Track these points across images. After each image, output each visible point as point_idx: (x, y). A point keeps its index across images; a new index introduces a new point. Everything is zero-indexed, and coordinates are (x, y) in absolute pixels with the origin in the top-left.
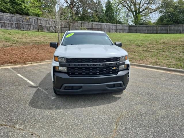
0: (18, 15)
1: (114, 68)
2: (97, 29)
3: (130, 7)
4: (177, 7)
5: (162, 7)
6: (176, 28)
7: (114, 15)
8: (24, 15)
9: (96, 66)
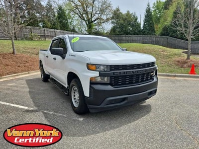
1: (152, 74)
2: (51, 36)
3: (82, 15)
4: (126, 19)
5: (113, 18)
6: (127, 38)
7: (67, 22)
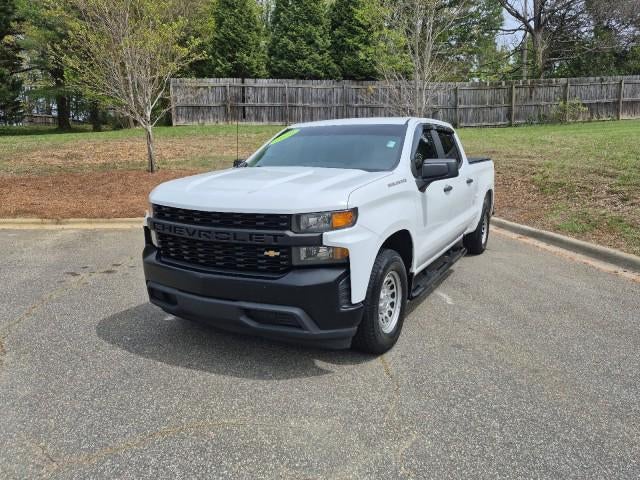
0: (347, 84)
1: (272, 254)
8: (363, 80)
9: (209, 237)
